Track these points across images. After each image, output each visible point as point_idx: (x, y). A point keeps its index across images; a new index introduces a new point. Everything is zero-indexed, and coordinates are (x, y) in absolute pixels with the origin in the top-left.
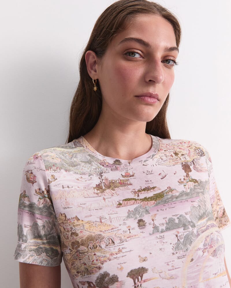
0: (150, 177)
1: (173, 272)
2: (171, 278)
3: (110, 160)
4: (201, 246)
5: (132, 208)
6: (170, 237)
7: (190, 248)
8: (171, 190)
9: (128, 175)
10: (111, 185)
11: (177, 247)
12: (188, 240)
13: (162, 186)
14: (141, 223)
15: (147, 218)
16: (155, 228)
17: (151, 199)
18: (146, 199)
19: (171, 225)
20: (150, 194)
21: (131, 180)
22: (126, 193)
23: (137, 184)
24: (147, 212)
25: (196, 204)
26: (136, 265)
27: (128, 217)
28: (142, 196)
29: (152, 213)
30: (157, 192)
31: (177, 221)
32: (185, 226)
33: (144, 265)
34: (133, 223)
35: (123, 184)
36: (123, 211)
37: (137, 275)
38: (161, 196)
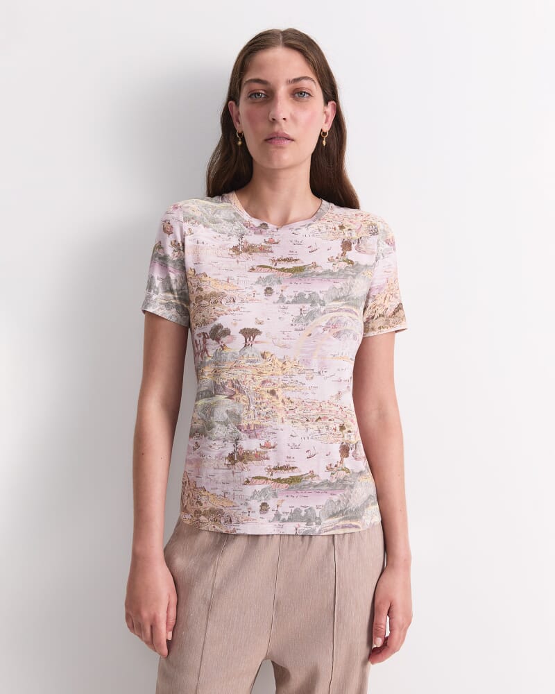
0: (297, 248)
2: (284, 346)
3: (257, 223)
4: (324, 324)
5: (264, 275)
6: (294, 310)
7: (311, 323)
8: (315, 266)
9: (272, 242)
10: (250, 249)
11: (298, 320)
12: (312, 316)
13: (306, 260)
14: (269, 291)
15: (276, 288)
16: (282, 299)
17: (289, 270)
18: (283, 270)
19: (299, 299)
20: (290, 265)
21: (274, 248)
22: (265, 260)
23: (278, 252)
24: (279, 282)
25: (338, 286)
26: (251, 325)
27: (257, 283)
28: (280, 266)
29: (284, 284)
30: (298, 264)
31: (307, 297)
32: (313, 303)
33: (259, 327)
34: (260, 289)
35: (263, 250)
36: (255, 276)
37: (249, 334)
38: (301, 269)
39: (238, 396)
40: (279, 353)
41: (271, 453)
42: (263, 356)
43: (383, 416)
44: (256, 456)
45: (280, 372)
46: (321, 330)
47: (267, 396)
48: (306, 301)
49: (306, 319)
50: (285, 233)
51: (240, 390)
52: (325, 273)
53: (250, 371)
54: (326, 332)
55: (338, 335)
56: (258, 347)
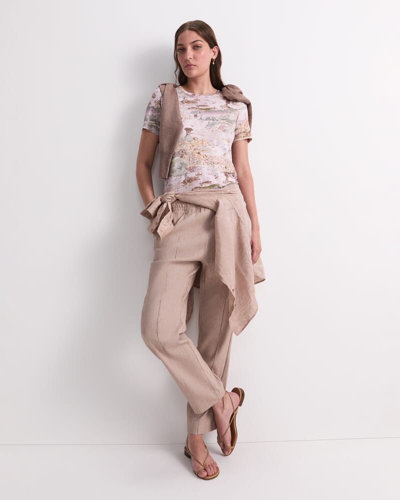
0: (207, 102)
1: (203, 133)
2: (203, 135)
3: (191, 94)
4: (218, 127)
5: (194, 110)
6: (206, 122)
7: (213, 127)
8: (215, 108)
9: (197, 100)
10: (188, 102)
11: (208, 126)
12: (213, 124)
13: (211, 106)
14: (196, 116)
15: (198, 115)
16: (201, 119)
17: (204, 109)
18: (202, 109)
19: (208, 119)
20: (205, 108)
21: (198, 102)
22: (194, 105)
23: (199, 103)
24: (200, 113)
25: (224, 115)
26: (189, 127)
28: (200, 108)
29: (202, 114)
30: (208, 107)
31: (211, 118)
32: (213, 120)
33: (192, 128)
34: (193, 115)
35: (193, 102)
36: (190, 111)
37: (189, 130)
38: (209, 109)
39: (185, 156)
40: (200, 138)
41: (200, 177)
42: (194, 139)
43: (245, 172)
44: (194, 179)
45: (201, 145)
46: (217, 129)
47: (197, 155)
48: (211, 120)
49: (211, 125)
50: (202, 97)
51: (186, 153)
52: (219, 111)
53: (189, 145)
54: (219, 130)
55: (224, 131)
56: (192, 135)
